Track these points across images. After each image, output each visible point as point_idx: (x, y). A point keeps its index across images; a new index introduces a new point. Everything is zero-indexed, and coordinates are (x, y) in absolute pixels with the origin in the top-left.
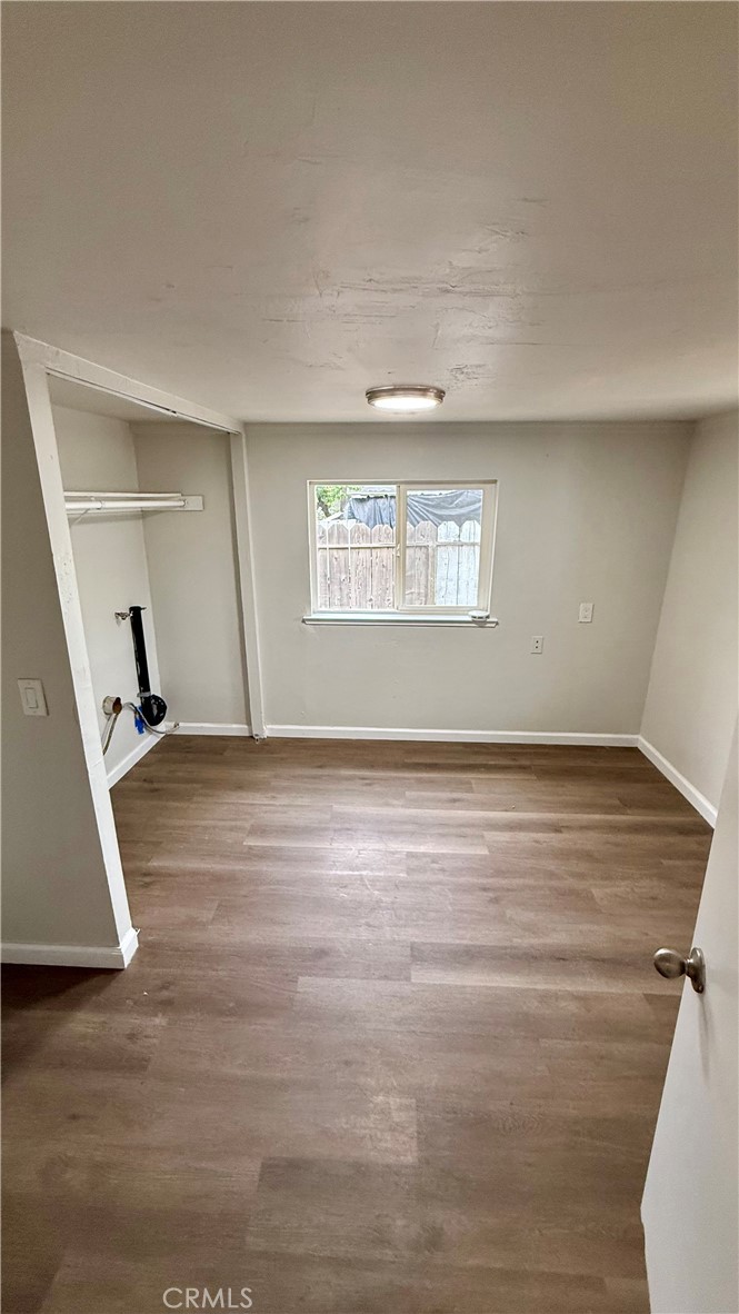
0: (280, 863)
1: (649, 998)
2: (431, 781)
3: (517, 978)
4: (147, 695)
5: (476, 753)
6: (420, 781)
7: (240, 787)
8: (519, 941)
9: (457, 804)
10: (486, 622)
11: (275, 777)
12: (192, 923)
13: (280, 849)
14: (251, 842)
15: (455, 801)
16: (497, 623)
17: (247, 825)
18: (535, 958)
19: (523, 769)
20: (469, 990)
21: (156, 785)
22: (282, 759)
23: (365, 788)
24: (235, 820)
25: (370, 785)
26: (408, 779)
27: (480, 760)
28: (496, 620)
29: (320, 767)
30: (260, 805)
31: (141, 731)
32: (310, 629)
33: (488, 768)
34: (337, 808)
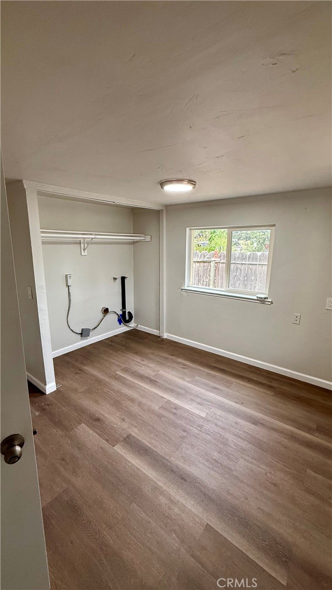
0: (120, 384)
1: (208, 528)
2: (214, 377)
3: (154, 474)
4: (124, 310)
5: (252, 372)
6: (208, 374)
7: (136, 353)
8: (174, 460)
9: (215, 390)
10: (264, 301)
11: (152, 353)
12: (75, 390)
13: (125, 379)
14: (119, 373)
15: (216, 388)
16: (272, 303)
17: (124, 366)
18: (172, 471)
19: (270, 387)
20: (130, 464)
21: (113, 344)
22: (162, 348)
23: (180, 369)
24: (122, 363)
25: (184, 368)
26: (204, 372)
27: (251, 376)
28: (270, 301)
29: (172, 355)
30: (136, 361)
31: (120, 324)
32: (184, 293)
33: (250, 380)
34: (161, 372)
